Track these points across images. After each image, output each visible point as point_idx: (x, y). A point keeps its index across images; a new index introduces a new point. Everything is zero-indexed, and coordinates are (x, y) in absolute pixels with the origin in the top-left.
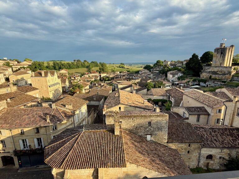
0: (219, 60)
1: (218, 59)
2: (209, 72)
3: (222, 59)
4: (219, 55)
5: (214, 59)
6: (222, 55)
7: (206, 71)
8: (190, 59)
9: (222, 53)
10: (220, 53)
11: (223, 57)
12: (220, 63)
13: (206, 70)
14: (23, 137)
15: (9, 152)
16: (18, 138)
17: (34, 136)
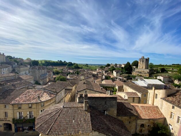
2: (137, 72)
7: (135, 71)
14: (20, 110)
15: (9, 121)
16: (16, 111)
17: (28, 110)
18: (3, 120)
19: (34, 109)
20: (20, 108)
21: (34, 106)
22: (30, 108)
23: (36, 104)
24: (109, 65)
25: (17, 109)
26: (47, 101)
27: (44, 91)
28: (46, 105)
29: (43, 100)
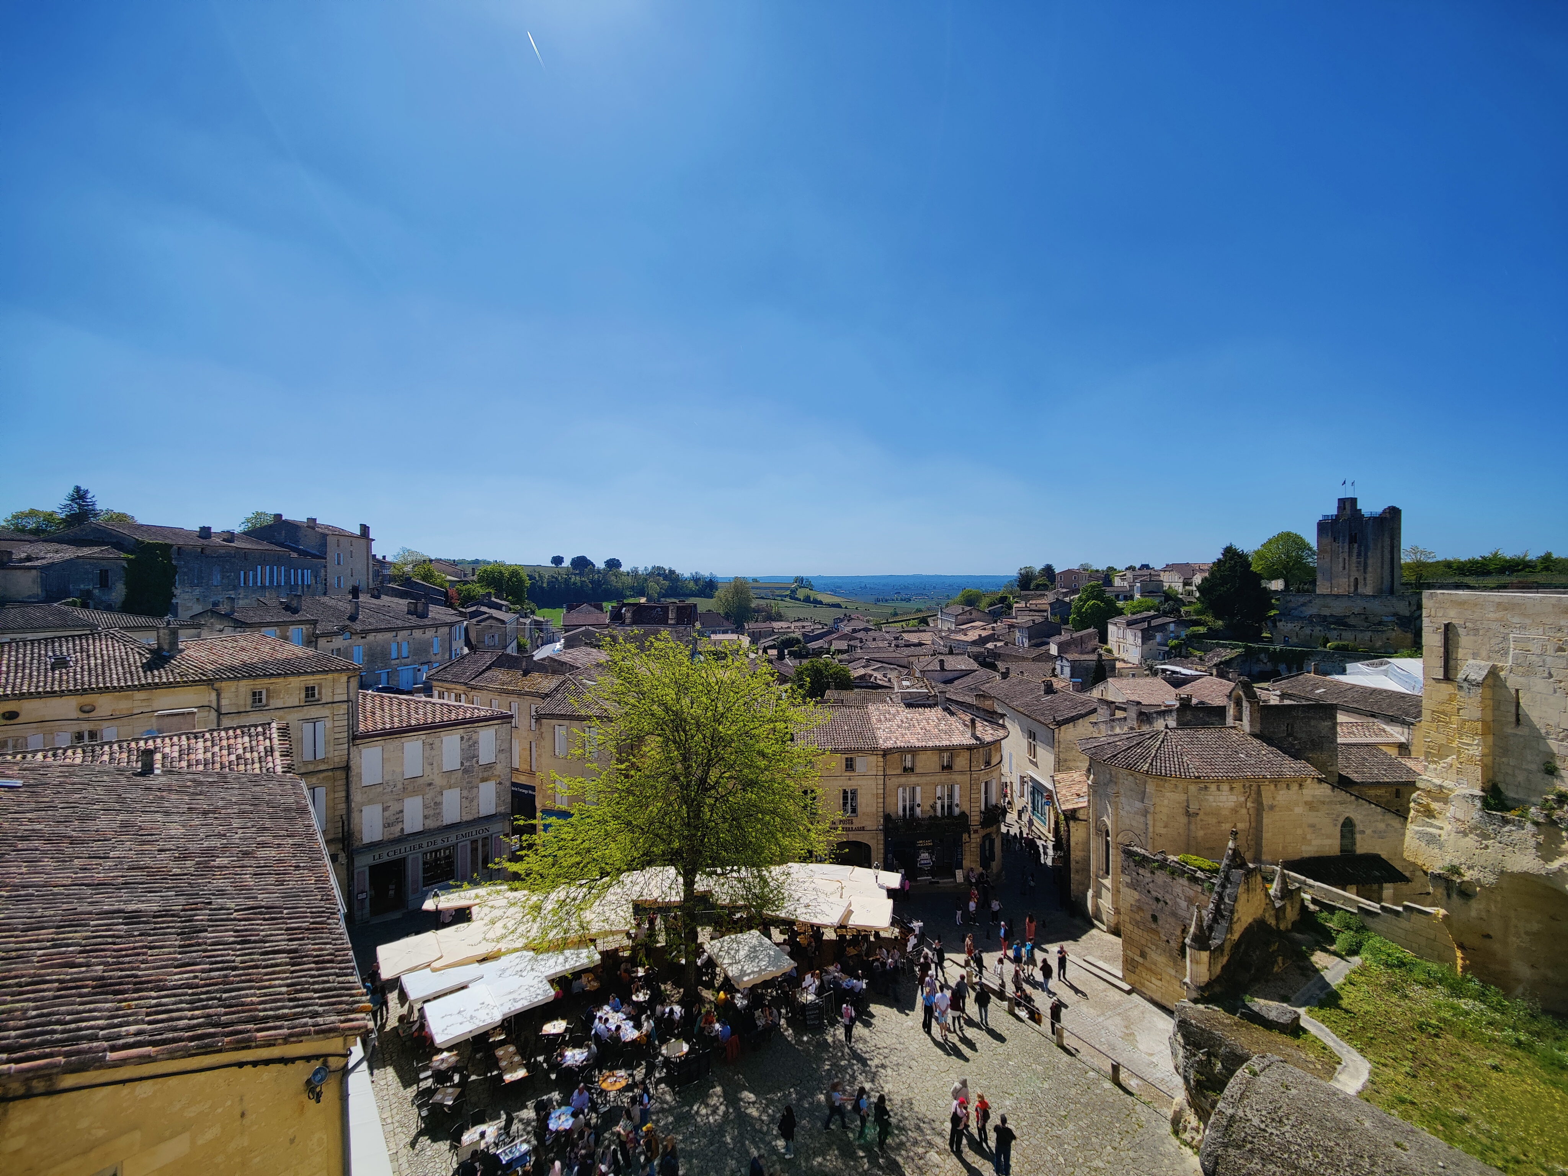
0: (1344, 568)
1: (1341, 565)
3: (1359, 563)
4: (1341, 547)
5: (1323, 561)
6: (1356, 545)
7: (1296, 613)
8: (1218, 564)
9: (1352, 540)
10: (1347, 540)
11: (1359, 555)
12: (1352, 579)
13: (1295, 609)
14: (909, 781)
15: (863, 829)
16: (895, 781)
17: (937, 778)
19: (963, 772)
20: (908, 770)
21: (961, 762)
22: (948, 768)
23: (967, 754)
24: (1031, 580)
25: (899, 771)
26: (997, 743)
27: (945, 709)
28: (994, 761)
29: (988, 738)
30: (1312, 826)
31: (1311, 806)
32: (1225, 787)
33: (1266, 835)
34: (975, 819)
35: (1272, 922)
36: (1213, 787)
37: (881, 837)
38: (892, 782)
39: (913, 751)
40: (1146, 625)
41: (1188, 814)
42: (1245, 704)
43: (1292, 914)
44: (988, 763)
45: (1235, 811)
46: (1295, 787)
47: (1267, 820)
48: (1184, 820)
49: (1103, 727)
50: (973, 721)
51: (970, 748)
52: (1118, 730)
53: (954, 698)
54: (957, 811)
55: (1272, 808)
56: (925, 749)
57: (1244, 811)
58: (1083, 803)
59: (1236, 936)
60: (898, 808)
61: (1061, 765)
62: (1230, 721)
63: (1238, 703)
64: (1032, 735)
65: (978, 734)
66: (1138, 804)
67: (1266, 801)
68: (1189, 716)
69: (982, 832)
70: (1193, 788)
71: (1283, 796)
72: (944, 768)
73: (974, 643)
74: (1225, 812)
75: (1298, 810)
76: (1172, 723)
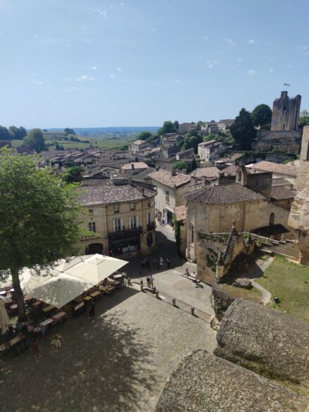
0: (280, 120)
1: (280, 118)
2: (268, 140)
3: (285, 118)
4: (280, 111)
5: (274, 118)
6: (285, 111)
7: (263, 139)
8: (237, 118)
9: (285, 109)
10: (282, 109)
11: (286, 115)
12: (283, 124)
13: (263, 137)
14: (118, 216)
15: (99, 238)
16: (112, 217)
17: (129, 214)
18: (88, 240)
19: (139, 210)
20: (117, 212)
21: (139, 206)
22: (133, 210)
23: (141, 203)
24: (170, 128)
25: (113, 213)
26: (153, 197)
27: (132, 185)
28: (152, 205)
29: (149, 196)
30: (261, 217)
31: (261, 210)
32: (234, 206)
33: (246, 222)
34: (145, 228)
35: (245, 252)
36: (229, 207)
37: (107, 240)
38: (110, 218)
39: (118, 204)
40: (211, 146)
41: (220, 217)
42: (242, 175)
43: (252, 248)
44: (149, 206)
45: (236, 214)
46: (256, 203)
47: (247, 216)
48: (219, 219)
49: (193, 187)
50: (143, 189)
51: (142, 201)
52: (198, 188)
53: (136, 180)
54: (137, 226)
55: (249, 212)
56: (123, 202)
57: (239, 214)
58: (184, 217)
59: (233, 259)
60: (113, 228)
61: (178, 204)
62: (237, 181)
63: (240, 175)
64: (167, 193)
65: (145, 195)
66: (204, 216)
67: (247, 209)
68: (223, 180)
69: (147, 233)
70: (223, 208)
71: (253, 207)
72: (132, 210)
73: (146, 157)
74: (233, 215)
75: (257, 212)
76: (217, 184)
